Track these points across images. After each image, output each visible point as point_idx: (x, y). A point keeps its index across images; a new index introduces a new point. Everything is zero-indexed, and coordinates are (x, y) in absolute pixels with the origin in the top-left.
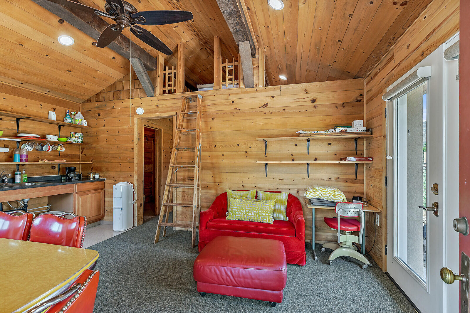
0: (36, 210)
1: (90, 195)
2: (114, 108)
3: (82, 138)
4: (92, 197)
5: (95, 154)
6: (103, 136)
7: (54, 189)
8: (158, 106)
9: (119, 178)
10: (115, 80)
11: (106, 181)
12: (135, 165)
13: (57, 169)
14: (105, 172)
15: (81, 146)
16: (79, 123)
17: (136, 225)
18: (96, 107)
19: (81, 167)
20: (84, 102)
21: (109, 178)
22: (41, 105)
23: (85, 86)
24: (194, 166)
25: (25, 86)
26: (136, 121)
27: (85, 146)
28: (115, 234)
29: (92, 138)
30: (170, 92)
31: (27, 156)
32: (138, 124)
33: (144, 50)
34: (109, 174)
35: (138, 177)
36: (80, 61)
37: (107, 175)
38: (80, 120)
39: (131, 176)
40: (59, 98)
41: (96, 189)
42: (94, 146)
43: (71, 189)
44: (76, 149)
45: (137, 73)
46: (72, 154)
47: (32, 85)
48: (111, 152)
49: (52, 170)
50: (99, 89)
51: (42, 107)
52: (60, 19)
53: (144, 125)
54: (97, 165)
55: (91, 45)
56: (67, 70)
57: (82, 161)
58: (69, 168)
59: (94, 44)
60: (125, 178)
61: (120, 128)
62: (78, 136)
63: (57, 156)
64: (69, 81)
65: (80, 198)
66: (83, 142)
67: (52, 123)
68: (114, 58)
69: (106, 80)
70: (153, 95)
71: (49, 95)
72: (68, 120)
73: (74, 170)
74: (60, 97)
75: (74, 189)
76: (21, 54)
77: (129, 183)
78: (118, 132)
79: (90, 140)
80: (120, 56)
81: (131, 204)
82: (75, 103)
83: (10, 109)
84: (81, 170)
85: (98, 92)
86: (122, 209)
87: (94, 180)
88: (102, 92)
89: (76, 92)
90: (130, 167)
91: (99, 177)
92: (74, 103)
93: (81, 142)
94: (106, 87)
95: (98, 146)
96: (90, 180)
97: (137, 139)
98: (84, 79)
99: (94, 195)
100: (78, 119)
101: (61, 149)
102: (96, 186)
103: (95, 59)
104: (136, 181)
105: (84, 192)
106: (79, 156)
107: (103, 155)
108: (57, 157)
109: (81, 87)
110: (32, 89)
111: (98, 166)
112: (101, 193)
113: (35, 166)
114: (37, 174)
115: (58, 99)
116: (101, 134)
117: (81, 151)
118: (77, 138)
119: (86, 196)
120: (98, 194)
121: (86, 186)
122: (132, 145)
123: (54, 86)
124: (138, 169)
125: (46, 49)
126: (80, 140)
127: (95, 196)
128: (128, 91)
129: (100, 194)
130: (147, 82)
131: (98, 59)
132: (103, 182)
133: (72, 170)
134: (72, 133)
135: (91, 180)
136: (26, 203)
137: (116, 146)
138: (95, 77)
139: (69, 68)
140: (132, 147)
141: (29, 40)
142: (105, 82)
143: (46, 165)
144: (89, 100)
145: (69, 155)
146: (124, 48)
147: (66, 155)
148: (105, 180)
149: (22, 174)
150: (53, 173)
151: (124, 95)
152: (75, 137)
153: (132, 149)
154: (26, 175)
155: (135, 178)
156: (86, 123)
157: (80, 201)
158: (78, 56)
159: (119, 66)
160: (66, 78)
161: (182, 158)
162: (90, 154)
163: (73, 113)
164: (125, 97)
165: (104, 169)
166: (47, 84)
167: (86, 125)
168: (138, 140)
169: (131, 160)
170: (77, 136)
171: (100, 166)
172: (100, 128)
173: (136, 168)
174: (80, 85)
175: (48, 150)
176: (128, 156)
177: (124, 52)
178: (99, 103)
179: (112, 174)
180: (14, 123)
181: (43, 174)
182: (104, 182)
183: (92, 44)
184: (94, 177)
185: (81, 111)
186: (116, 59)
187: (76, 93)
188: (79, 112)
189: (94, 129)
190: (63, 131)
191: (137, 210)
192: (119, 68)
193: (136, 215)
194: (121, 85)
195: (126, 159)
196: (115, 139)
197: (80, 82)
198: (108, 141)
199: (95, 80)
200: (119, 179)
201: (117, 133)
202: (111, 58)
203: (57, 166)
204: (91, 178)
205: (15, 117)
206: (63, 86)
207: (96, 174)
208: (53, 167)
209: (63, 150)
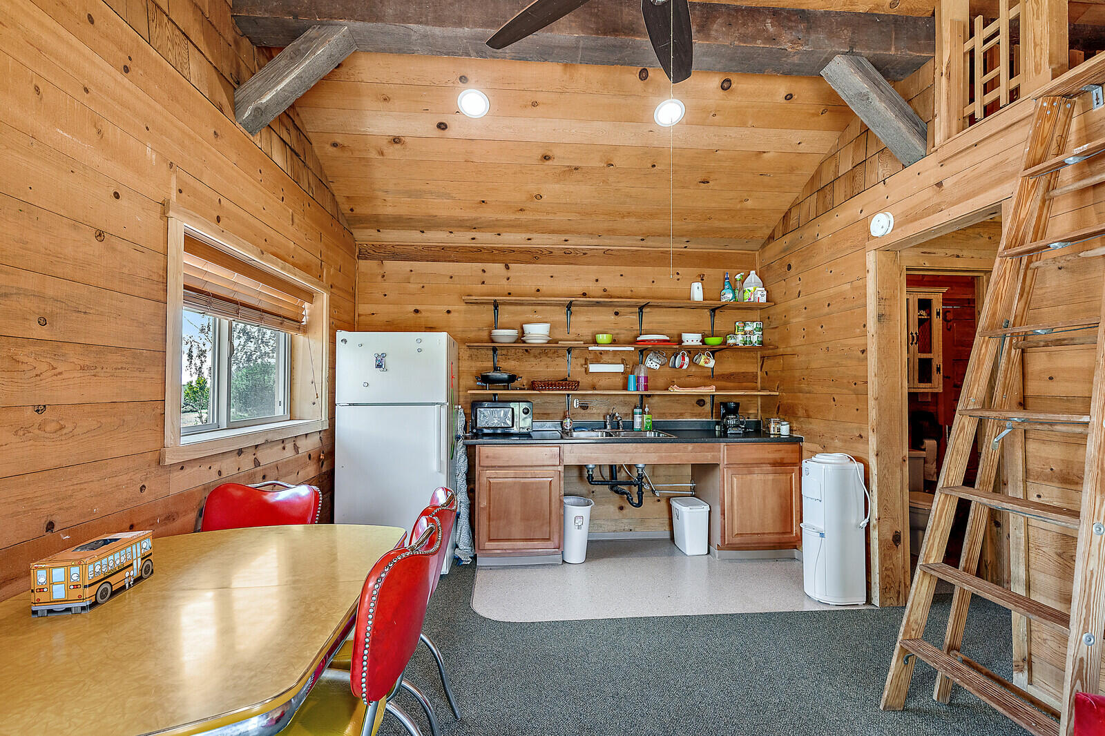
0: (671, 489)
1: (761, 477)
2: (819, 238)
3: (760, 333)
4: (765, 482)
5: (783, 370)
6: (797, 320)
7: (679, 451)
8: (939, 185)
9: (832, 439)
10: (820, 158)
11: (805, 445)
12: (872, 403)
13: (708, 407)
14: (802, 419)
15: (759, 353)
16: (750, 299)
17: (876, 601)
18: (784, 250)
19: (759, 403)
20: (763, 246)
21: (812, 437)
22: (678, 274)
23: (750, 204)
24: (1085, 419)
25: (650, 244)
26: (871, 259)
27: (765, 351)
28: (808, 607)
29: (777, 330)
30: (990, 109)
31: (646, 379)
32: (879, 270)
33: (876, 12)
34: (811, 426)
35: (880, 442)
36: (715, 148)
37: (806, 427)
38: (754, 290)
39: (861, 436)
40: (711, 250)
41: (778, 464)
42: (781, 351)
43: (713, 455)
44: (749, 360)
45: (852, 104)
46: (739, 373)
47: (658, 238)
48: (814, 365)
49: (698, 409)
50: (785, 201)
51: (679, 277)
52: (639, 71)
53: (907, 269)
54: (788, 399)
55: (722, 92)
56: (700, 182)
57: (763, 389)
58: (725, 405)
59: (726, 85)
60: (846, 441)
61: (832, 291)
62: (751, 329)
63: (708, 377)
64: (713, 205)
65: (735, 479)
66: (762, 343)
67: (697, 307)
68: (789, 97)
69: (792, 170)
70: (923, 153)
71: (693, 248)
72: (728, 296)
73: (734, 411)
74: (712, 246)
75: (722, 456)
76: (618, 182)
77: (851, 460)
78: (829, 305)
79: (774, 337)
80: (805, 81)
81: (857, 526)
82: (745, 254)
83: (629, 293)
84: (760, 411)
85: (786, 208)
86: (822, 535)
87: (779, 440)
88: (796, 204)
89: (736, 226)
90: (857, 410)
91: (791, 430)
92: (743, 254)
93: (759, 344)
94: (800, 189)
95: (789, 349)
96: (769, 437)
97: (876, 319)
98: (739, 188)
99: (770, 477)
100: (749, 288)
101: (706, 363)
102: (777, 456)
103: (743, 124)
104: (875, 457)
105: (745, 466)
106: (756, 376)
107: (797, 373)
108: (706, 381)
109: (740, 210)
110: (660, 245)
111: (790, 401)
112: (791, 478)
113: (667, 398)
114: (671, 415)
115: (709, 253)
116: (793, 318)
117: (760, 365)
118: (749, 333)
119: (749, 477)
120: (783, 477)
121: (752, 451)
122: (860, 341)
123: (692, 227)
124: (880, 415)
125: (646, 153)
126: (755, 339)
127: (773, 480)
128: (852, 175)
129: (789, 477)
130: (890, 115)
131: (750, 123)
132: (796, 447)
133: (730, 409)
134: (737, 324)
135: (772, 436)
136: (640, 472)
137: (824, 346)
138: (763, 172)
139: (700, 177)
140: (863, 345)
141: (616, 148)
142: (793, 178)
143: (687, 398)
144: (771, 238)
145: (732, 374)
146: (788, 46)
147: (727, 375)
148: (801, 440)
149: (643, 413)
150: (699, 415)
151: (840, 191)
152: (743, 333)
153: (863, 352)
154: (650, 416)
155: (871, 446)
156: (762, 296)
157: (735, 488)
158: (706, 138)
159: (813, 111)
160: (703, 199)
161: (1051, 378)
162: (774, 372)
163: (738, 277)
164: (843, 196)
165: (801, 412)
166: (679, 228)
167: (763, 300)
168: (879, 320)
169: (859, 387)
170: (748, 329)
171: (793, 402)
172: (792, 303)
173: (873, 414)
174: (739, 206)
175: (681, 367)
176: (853, 373)
177: (796, 60)
178: (788, 238)
179: (816, 425)
180: (635, 317)
181: (681, 415)
182: (801, 448)
183: (723, 89)
184: (779, 430)
185: (758, 267)
186: (796, 97)
187: (738, 228)
188: (753, 272)
189: (779, 308)
190: (721, 322)
191: (880, 553)
192: (816, 118)
193: (875, 566)
194: (832, 168)
195: (849, 383)
196: (822, 327)
197: (737, 199)
198: (808, 334)
199: (766, 179)
200: (831, 441)
201: (826, 309)
202: (780, 98)
203: (708, 400)
204: (772, 432)
205: (636, 306)
206: (708, 221)
207: (783, 423)
208: (701, 402)
209: (712, 363)
